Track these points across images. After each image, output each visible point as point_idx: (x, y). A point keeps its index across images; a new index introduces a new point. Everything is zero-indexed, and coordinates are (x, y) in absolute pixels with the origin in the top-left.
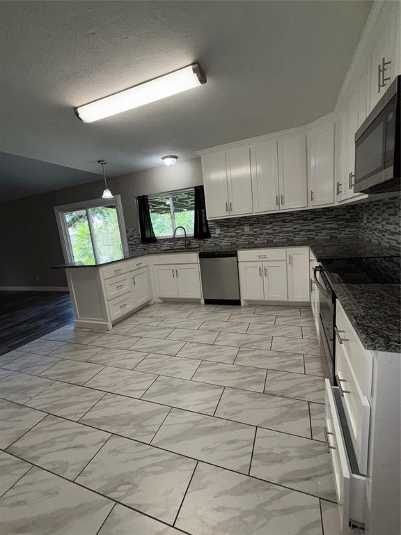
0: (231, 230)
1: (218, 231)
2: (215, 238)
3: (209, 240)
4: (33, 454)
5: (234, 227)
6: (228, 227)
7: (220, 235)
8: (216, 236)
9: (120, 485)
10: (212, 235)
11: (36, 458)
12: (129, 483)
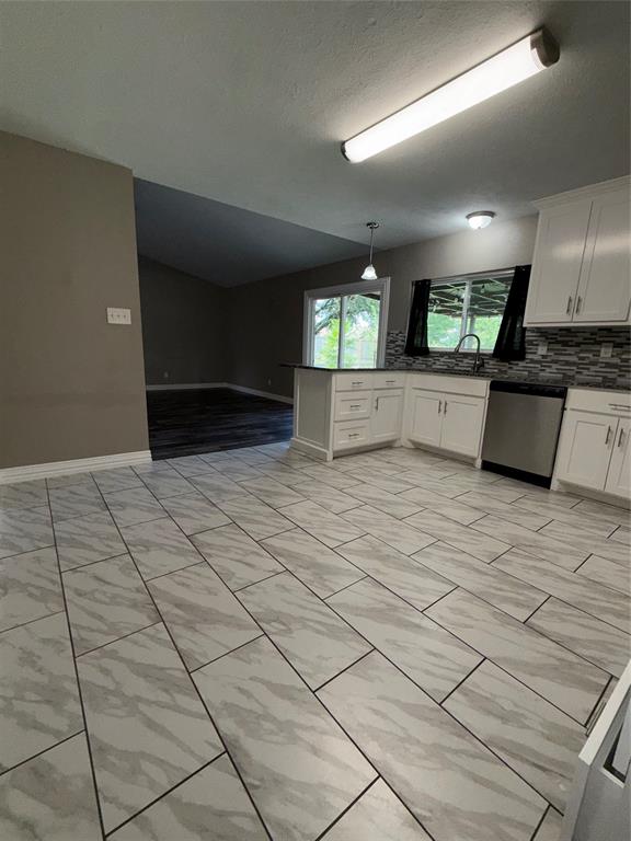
0: (571, 350)
1: (542, 350)
2: (532, 361)
3: (521, 364)
4: (209, 551)
5: (578, 345)
6: (565, 344)
7: (543, 356)
8: (535, 357)
9: (274, 621)
10: (529, 356)
11: (210, 555)
12: (284, 624)
